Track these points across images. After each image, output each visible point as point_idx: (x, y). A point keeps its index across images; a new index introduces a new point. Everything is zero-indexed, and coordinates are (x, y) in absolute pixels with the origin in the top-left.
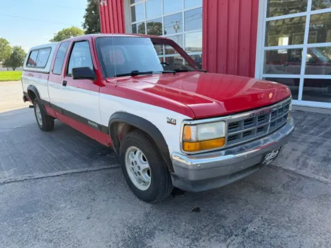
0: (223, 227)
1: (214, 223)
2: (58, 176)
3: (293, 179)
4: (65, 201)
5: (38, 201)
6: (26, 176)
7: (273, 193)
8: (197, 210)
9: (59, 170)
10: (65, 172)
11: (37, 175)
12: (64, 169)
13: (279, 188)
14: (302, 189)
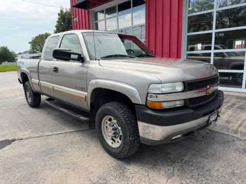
0: (170, 158)
1: (164, 157)
2: (61, 134)
3: (208, 133)
4: (71, 147)
5: (54, 148)
6: (40, 134)
7: (197, 141)
8: (153, 150)
9: (60, 130)
10: (65, 131)
11: (47, 133)
12: (64, 130)
13: (200, 138)
14: (214, 139)
